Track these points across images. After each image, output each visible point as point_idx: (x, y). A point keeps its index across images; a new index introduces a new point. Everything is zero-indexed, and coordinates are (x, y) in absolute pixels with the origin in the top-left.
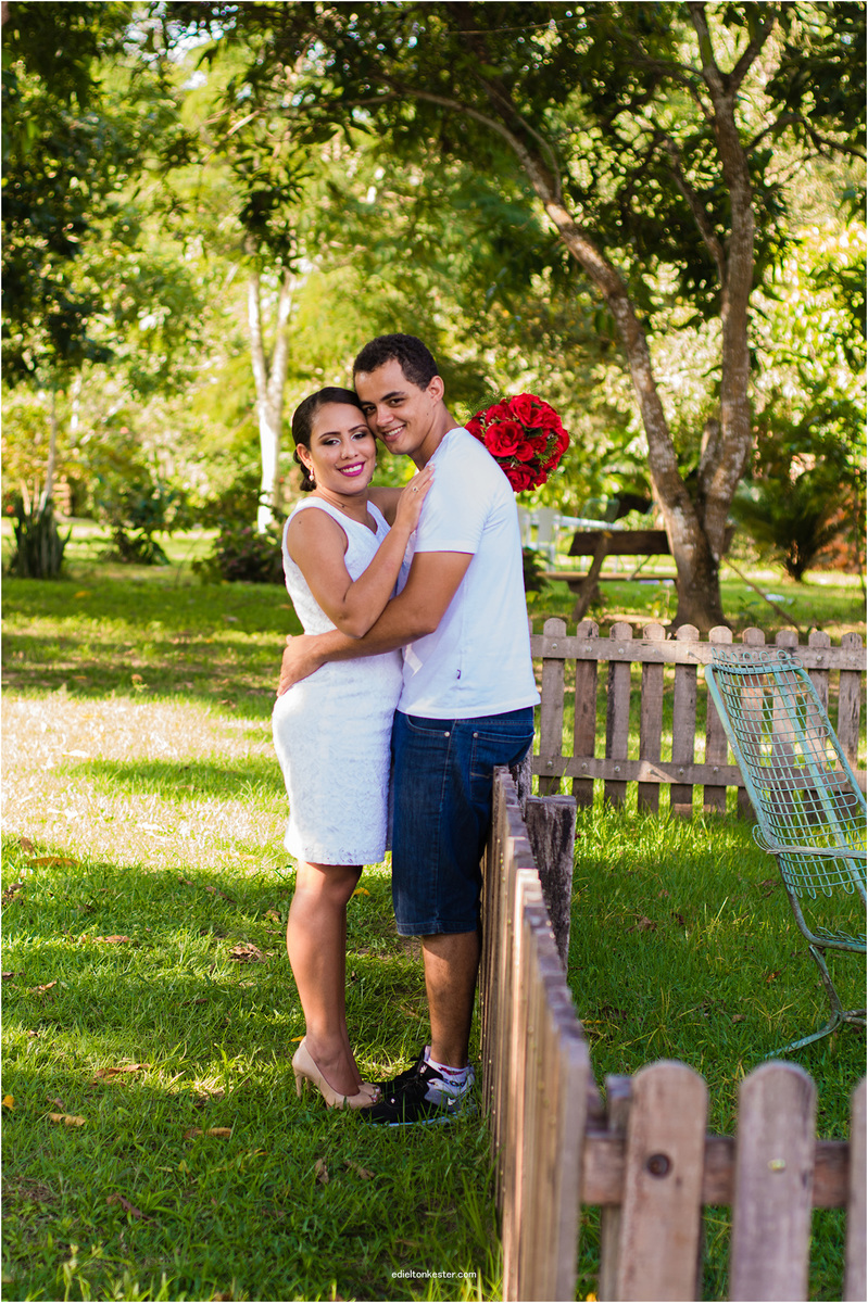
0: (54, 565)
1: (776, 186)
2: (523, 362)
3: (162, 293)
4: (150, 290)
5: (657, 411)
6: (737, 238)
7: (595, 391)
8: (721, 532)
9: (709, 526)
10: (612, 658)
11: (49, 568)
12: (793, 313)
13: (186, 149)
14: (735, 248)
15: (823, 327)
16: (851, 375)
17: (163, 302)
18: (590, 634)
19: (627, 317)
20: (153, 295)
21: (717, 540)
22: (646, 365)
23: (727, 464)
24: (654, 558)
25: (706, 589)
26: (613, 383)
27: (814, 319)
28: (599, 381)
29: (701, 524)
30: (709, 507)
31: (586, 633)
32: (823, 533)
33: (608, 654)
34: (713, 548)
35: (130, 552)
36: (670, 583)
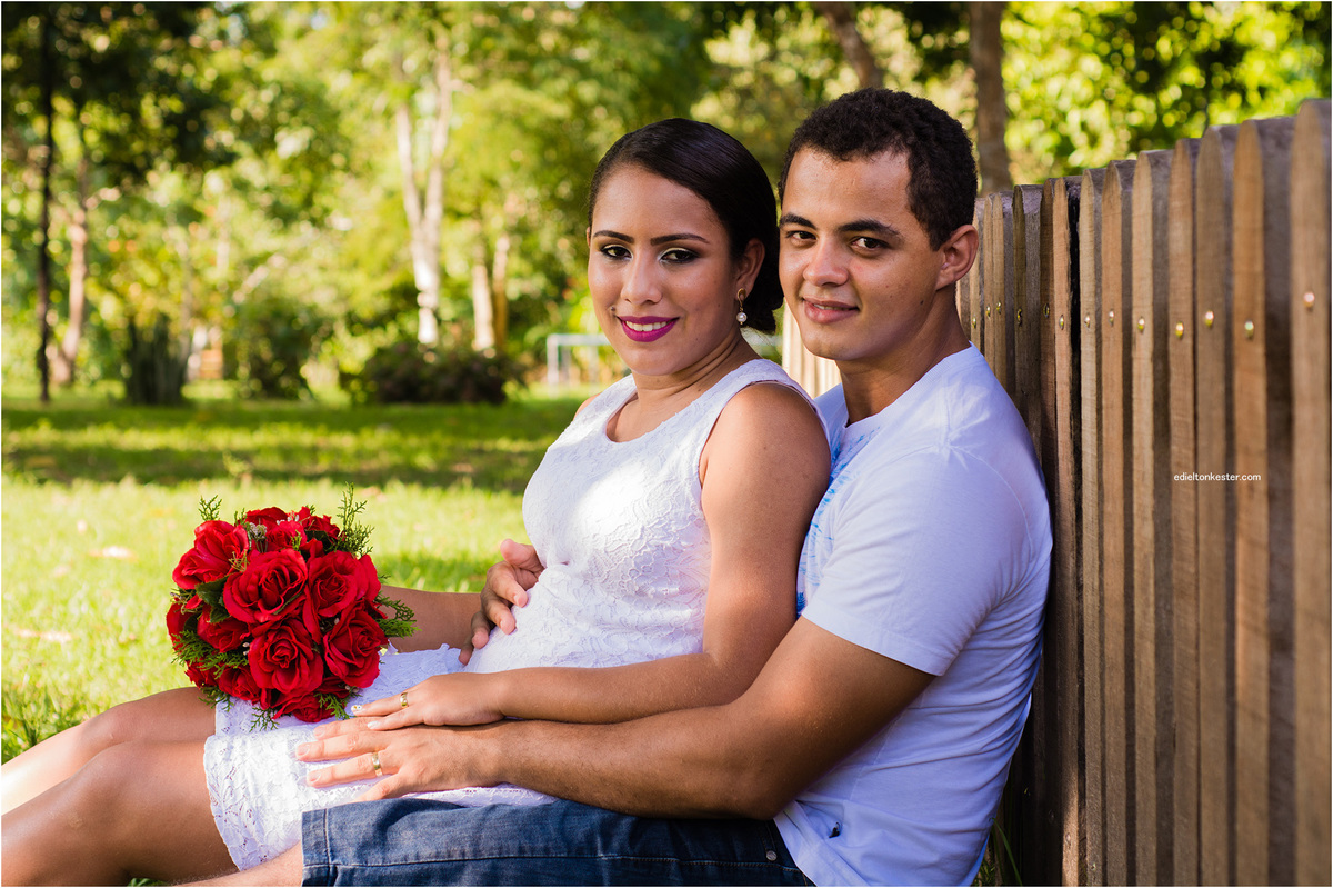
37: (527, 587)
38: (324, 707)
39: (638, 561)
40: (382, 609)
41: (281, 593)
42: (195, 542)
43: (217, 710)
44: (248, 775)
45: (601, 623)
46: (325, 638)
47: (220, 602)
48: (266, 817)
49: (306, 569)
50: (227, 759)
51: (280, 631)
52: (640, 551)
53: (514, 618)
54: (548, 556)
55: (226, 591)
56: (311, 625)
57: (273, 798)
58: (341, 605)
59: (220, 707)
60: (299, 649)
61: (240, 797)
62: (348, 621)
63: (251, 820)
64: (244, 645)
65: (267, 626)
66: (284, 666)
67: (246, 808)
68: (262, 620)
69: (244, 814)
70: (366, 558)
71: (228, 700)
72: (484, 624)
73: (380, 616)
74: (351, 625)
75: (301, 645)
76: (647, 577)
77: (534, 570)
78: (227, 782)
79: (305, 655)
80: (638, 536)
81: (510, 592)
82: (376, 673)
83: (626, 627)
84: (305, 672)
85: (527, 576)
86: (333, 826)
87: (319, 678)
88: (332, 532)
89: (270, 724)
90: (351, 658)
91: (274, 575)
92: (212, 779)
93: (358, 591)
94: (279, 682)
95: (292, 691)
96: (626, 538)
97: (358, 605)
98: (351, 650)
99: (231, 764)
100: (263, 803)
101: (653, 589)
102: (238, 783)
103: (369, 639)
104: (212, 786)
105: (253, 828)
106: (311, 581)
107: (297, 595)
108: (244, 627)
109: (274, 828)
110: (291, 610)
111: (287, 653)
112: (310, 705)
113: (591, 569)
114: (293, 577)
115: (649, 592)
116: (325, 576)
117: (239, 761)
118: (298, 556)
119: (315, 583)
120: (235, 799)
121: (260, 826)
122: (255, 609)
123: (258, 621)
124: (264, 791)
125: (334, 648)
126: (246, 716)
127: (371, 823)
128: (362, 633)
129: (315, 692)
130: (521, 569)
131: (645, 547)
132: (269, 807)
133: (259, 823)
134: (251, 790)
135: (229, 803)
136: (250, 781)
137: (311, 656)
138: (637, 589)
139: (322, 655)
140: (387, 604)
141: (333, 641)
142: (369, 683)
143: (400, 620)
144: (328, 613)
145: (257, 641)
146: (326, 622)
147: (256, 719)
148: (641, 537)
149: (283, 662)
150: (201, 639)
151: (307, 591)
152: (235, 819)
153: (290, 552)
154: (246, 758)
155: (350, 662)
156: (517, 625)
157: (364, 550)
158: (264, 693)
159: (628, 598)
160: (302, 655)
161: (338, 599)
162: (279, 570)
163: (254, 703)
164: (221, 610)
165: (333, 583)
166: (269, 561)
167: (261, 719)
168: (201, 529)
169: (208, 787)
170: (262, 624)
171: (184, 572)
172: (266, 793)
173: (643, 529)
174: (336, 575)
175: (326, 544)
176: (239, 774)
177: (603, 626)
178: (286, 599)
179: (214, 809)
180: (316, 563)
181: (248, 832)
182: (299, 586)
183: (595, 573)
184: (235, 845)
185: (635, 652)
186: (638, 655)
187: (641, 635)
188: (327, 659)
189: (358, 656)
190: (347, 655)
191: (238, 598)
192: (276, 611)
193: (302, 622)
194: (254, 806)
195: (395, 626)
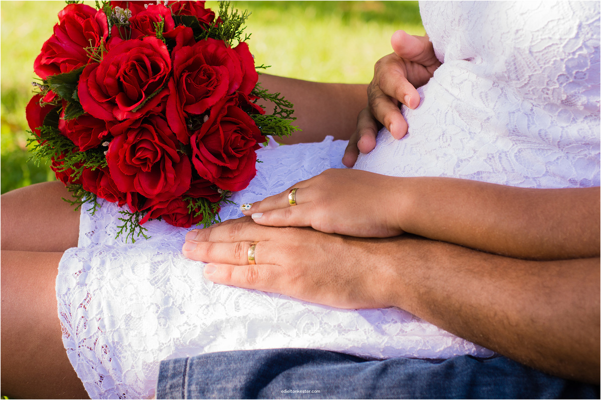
37: (419, 83)
38: (194, 213)
39: (570, 65)
40: (260, 102)
41: (142, 87)
42: (56, 28)
43: (82, 211)
44: (104, 305)
45: (514, 133)
46: (193, 139)
47: (74, 96)
48: (124, 354)
49: (169, 60)
50: (82, 284)
51: (142, 130)
52: (574, 53)
53: (406, 120)
54: (447, 49)
55: (81, 84)
56: (175, 124)
57: (132, 333)
58: (211, 101)
59: (86, 207)
60: (163, 150)
61: (94, 330)
62: (219, 120)
63: (107, 357)
64: (104, 144)
65: (126, 124)
66: (145, 170)
67: (101, 342)
68: (120, 117)
69: (99, 350)
70: (243, 46)
71: (95, 200)
72: (371, 124)
73: (257, 111)
74: (222, 122)
75: (165, 147)
76: (579, 85)
77: (427, 63)
78: (80, 312)
79: (171, 158)
80: (573, 35)
81: (400, 91)
82: (253, 174)
83: (544, 141)
84: (171, 175)
85: (419, 71)
86: (193, 387)
87: (187, 182)
88: (205, 17)
89: (137, 229)
90: (222, 159)
91: (133, 65)
92: (64, 307)
93: (231, 85)
94: (143, 186)
95: (158, 195)
96: (557, 37)
97: (231, 100)
98: (222, 151)
99: (85, 289)
100: (121, 338)
101: (584, 99)
102: (93, 313)
103: (243, 138)
104: (64, 316)
105: (109, 366)
106: (177, 73)
107: (159, 90)
108: (101, 124)
109: (133, 367)
110: (152, 107)
111: (149, 155)
112: (178, 211)
113: (508, 71)
114: (156, 69)
115: (579, 103)
116: (193, 67)
117: (95, 286)
118: (160, 44)
119: (181, 76)
120: (89, 332)
121: (118, 364)
122: (113, 104)
123: (116, 118)
124: (121, 324)
125: (204, 150)
126: (113, 219)
127: (239, 385)
128: (235, 131)
129: (184, 196)
130: (412, 62)
131: (581, 48)
132: (126, 343)
133: (116, 360)
134: (107, 322)
135: (82, 336)
136: (106, 311)
137: (177, 158)
138: (564, 97)
139: (190, 157)
140: (264, 97)
141: (204, 140)
142: (245, 185)
143: (278, 117)
144: (194, 110)
145: (117, 140)
146: (192, 120)
147: (123, 223)
148: (577, 36)
149: (145, 164)
150: (62, 135)
151: (171, 84)
152: (89, 354)
153: (152, 39)
154: (103, 283)
155: (221, 164)
156: (410, 130)
157: (242, 37)
158: (129, 197)
159: (551, 106)
160: (166, 157)
161: (207, 94)
162: (140, 61)
163: (120, 205)
164: (76, 106)
165: (201, 76)
166: (128, 49)
167: (129, 224)
168: (64, 13)
169: (59, 316)
170: (121, 122)
171: (44, 61)
172: (123, 327)
173: (580, 26)
174: (205, 66)
175: (197, 30)
176: (94, 302)
177: (515, 138)
178: (147, 94)
179: (65, 341)
180: (182, 52)
181: (104, 369)
182: (161, 80)
183: (513, 76)
184: (91, 381)
185: (554, 175)
186: (558, 179)
187: (562, 154)
188: (195, 160)
189: (231, 157)
190: (217, 155)
191: (94, 93)
192: (134, 108)
193: (165, 119)
194: (110, 341)
195: (272, 124)
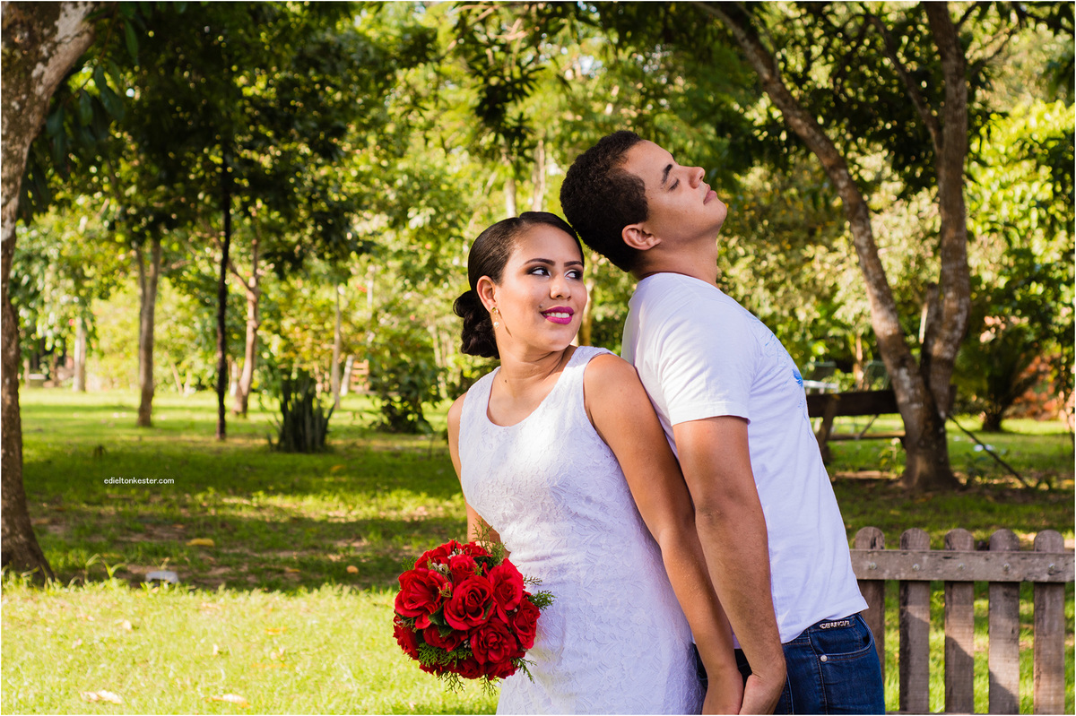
0: (318, 439)
1: (980, 63)
2: (741, 251)
3: (428, 196)
4: (417, 196)
5: (879, 277)
6: (950, 108)
7: (806, 269)
8: (946, 391)
9: (934, 385)
10: (903, 576)
11: (313, 441)
12: (989, 187)
13: (425, 49)
14: (950, 117)
15: (1017, 199)
16: (1045, 242)
17: (428, 205)
18: (873, 545)
19: (847, 187)
20: (420, 199)
21: (942, 399)
22: (868, 233)
23: (950, 325)
24: (882, 416)
25: (934, 447)
26: (822, 262)
27: (1009, 193)
28: (810, 260)
29: (927, 383)
30: (934, 367)
31: (867, 544)
32: (1019, 385)
33: (898, 572)
34: (940, 406)
35: (399, 423)
36: (896, 441)
111: (496, 639)
114: (483, 592)
128: (529, 613)
144: (510, 607)
146: (510, 613)
165: (508, 588)
166: (465, 586)
178: (485, 607)
191: (454, 616)
